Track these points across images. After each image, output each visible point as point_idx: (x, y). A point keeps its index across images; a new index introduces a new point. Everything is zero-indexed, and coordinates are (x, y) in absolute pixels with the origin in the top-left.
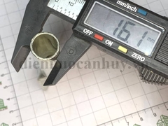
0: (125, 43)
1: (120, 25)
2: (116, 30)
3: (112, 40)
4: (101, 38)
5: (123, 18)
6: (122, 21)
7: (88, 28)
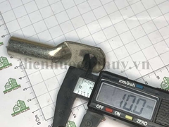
0: (130, 112)
1: (124, 98)
2: (122, 102)
3: (119, 111)
4: (111, 111)
5: (126, 93)
6: (125, 95)
7: (100, 104)
